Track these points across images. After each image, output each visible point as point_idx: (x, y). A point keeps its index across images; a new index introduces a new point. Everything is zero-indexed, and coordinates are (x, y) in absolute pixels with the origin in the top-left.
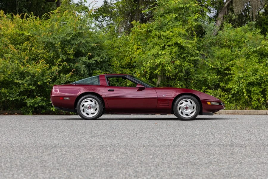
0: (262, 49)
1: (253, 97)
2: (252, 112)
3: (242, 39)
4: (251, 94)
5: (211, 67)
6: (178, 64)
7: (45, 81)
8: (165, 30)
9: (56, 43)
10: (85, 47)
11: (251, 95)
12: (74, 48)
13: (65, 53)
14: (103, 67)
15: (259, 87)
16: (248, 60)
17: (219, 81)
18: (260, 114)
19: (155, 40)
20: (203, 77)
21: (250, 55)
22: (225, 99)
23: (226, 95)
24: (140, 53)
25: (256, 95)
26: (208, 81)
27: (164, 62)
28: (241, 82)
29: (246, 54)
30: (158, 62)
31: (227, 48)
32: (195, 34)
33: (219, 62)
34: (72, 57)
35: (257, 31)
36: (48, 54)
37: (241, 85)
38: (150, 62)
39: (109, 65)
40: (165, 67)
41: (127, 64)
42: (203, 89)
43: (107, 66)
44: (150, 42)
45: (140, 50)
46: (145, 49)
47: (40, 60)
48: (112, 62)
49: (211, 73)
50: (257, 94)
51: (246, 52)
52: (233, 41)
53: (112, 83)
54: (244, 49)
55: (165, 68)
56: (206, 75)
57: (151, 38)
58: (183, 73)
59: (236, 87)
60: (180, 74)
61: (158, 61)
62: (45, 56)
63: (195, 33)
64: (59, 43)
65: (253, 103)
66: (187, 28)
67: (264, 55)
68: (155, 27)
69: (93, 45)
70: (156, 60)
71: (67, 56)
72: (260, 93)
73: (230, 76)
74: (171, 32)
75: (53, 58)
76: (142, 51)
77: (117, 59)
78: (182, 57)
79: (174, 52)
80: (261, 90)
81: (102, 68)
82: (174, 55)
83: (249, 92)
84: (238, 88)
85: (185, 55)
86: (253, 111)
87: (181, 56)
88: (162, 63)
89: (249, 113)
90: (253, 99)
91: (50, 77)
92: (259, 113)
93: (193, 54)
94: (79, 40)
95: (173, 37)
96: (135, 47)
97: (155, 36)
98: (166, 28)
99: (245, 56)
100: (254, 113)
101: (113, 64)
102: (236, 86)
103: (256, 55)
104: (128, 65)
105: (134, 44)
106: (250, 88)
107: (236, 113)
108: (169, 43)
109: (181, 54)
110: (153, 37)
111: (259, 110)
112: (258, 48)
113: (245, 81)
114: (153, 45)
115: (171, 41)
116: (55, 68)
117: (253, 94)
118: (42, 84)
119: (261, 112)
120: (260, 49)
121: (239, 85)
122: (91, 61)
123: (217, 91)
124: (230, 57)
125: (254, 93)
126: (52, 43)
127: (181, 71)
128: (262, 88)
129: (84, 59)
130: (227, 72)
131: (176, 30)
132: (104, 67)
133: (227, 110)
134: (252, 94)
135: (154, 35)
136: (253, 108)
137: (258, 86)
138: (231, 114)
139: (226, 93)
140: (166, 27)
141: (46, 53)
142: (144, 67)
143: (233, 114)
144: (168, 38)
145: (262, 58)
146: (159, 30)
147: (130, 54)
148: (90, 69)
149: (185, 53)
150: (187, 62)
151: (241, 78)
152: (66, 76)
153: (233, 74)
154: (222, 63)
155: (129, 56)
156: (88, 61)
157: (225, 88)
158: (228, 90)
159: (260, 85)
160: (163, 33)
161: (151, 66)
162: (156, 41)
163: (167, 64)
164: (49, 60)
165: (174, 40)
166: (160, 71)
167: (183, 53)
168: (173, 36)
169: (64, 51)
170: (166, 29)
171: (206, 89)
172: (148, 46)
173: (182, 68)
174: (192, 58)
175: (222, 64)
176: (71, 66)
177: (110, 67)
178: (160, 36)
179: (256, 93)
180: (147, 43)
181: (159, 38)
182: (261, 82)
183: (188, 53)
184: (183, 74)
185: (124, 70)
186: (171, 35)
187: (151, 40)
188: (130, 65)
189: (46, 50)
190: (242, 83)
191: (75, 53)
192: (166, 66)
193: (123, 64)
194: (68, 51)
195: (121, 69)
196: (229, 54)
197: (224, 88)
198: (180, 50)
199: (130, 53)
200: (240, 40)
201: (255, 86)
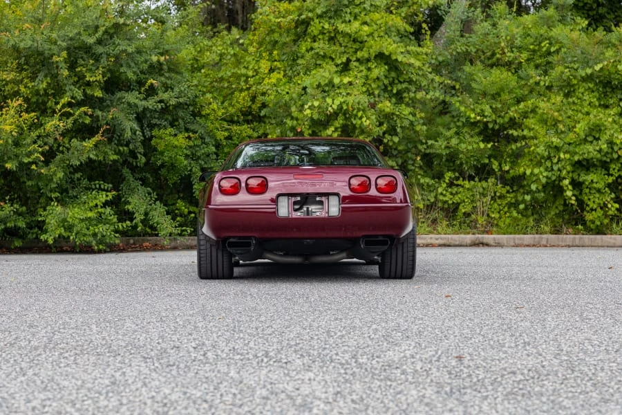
0: (608, 70)
1: (589, 199)
2: (586, 240)
3: (543, 45)
4: (581, 190)
5: (475, 118)
6: (388, 110)
7: (26, 160)
8: (347, 19)
9: (54, 54)
10: (133, 65)
11: (581, 194)
12: (103, 68)
13: (81, 81)
14: (177, 120)
15: (604, 172)
16: (570, 100)
17: (489, 157)
18: (610, 245)
19: (321, 46)
20: (447, 147)
21: (573, 85)
22: (507, 204)
23: (508, 195)
24: (279, 80)
25: (597, 195)
26: (461, 156)
27: (350, 105)
28: (555, 160)
29: (565, 84)
30: (335, 107)
31: (503, 69)
32: (426, 31)
33: (488, 107)
34: (98, 93)
35: (579, 24)
36: (30, 85)
37: (555, 168)
38: (313, 105)
39: (194, 115)
40: (352, 120)
41: (241, 111)
42: (447, 178)
43: (189, 118)
44: (307, 51)
45: (279, 73)
46: (291, 69)
47: (12, 101)
48: (201, 106)
49: (467, 136)
50: (599, 191)
51: (565, 78)
52: (520, 49)
53: (203, 163)
54: (559, 69)
55: (354, 122)
56: (454, 141)
57: (309, 40)
58: (396, 134)
59: (542, 174)
60: (388, 137)
61: (333, 103)
62: (23, 89)
63: (427, 28)
64: (64, 54)
65: (589, 217)
66: (406, 13)
67: (611, 87)
68: (319, 11)
69: (155, 58)
70: (329, 100)
71: (84, 90)
72: (607, 189)
73: (524, 143)
74: (365, 23)
75: (46, 94)
76: (284, 76)
77: (214, 98)
78: (395, 91)
79: (375, 77)
80: (610, 180)
81: (177, 123)
82: (374, 86)
83: (576, 185)
84: (547, 177)
85: (400, 87)
86: (587, 238)
87: (392, 90)
88: (345, 107)
89: (577, 243)
90: (588, 205)
91: (40, 150)
92: (606, 244)
93: (423, 85)
94: (119, 44)
95: (371, 37)
96: (264, 65)
97: (319, 34)
98: (350, 13)
99: (561, 89)
100: (593, 244)
101: (208, 112)
102: (542, 169)
103: (591, 85)
104: (244, 114)
105: (261, 57)
106: (579, 175)
107: (544, 242)
108: (359, 54)
109: (392, 84)
110: (315, 36)
111: (605, 234)
112: (598, 68)
113: (568, 156)
114: (316, 60)
115: (365, 49)
116: (53, 124)
117: (587, 191)
118: (16, 167)
119: (612, 241)
120: (601, 69)
121: (552, 166)
122: (151, 103)
123: (484, 184)
124: (516, 93)
125: (590, 189)
126: (41, 54)
127: (392, 131)
128: (612, 175)
129: (132, 97)
130: (515, 133)
131: (378, 20)
132: (180, 121)
133: (517, 236)
134: (584, 191)
135: (316, 32)
136: (589, 231)
137: (600, 169)
138: (528, 246)
139: (508, 188)
140: (349, 11)
141: (26, 81)
142: (292, 118)
143: (534, 246)
144: (358, 41)
145: (605, 94)
146: (330, 18)
147: (251, 83)
148: (143, 126)
149: (401, 82)
150: (407, 105)
151: (556, 147)
152: (85, 144)
153: (533, 138)
154: (496, 108)
155: (248, 89)
156: (144, 103)
157: (508, 176)
158: (517, 182)
159: (605, 166)
160: (343, 25)
161: (316, 117)
162: (323, 49)
163: (359, 110)
164: (34, 100)
165: (375, 46)
166: (339, 130)
167: (396, 81)
168: (371, 34)
169: (75, 76)
170: (349, 15)
171: (457, 179)
172: (300, 61)
173: (396, 121)
174: (420, 95)
175: (494, 110)
176: (98, 116)
177: (198, 118)
178: (333, 35)
179: (595, 188)
180: (299, 55)
181: (332, 39)
182: (608, 160)
183: (410, 82)
184: (396, 139)
185: (235, 128)
186: (366, 32)
187: (309, 47)
188: (250, 113)
189: (24, 73)
190: (557, 163)
191: (105, 82)
192: (356, 115)
193: (232, 110)
194: (88, 75)
195: (225, 125)
196: (514, 83)
197: (506, 175)
198: (389, 74)
199: (251, 81)
200: (537, 48)
201: (591, 170)
